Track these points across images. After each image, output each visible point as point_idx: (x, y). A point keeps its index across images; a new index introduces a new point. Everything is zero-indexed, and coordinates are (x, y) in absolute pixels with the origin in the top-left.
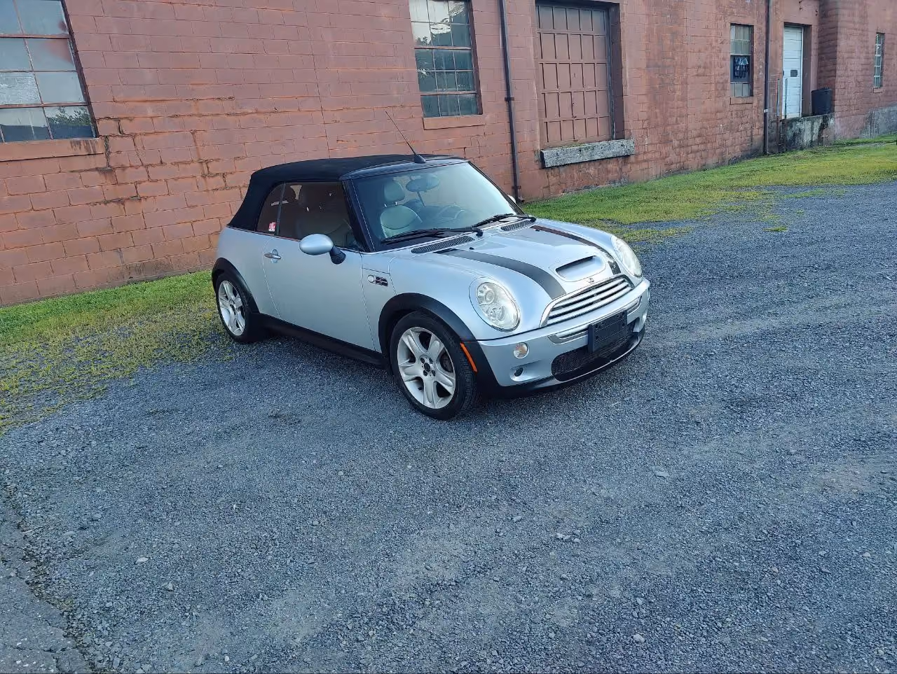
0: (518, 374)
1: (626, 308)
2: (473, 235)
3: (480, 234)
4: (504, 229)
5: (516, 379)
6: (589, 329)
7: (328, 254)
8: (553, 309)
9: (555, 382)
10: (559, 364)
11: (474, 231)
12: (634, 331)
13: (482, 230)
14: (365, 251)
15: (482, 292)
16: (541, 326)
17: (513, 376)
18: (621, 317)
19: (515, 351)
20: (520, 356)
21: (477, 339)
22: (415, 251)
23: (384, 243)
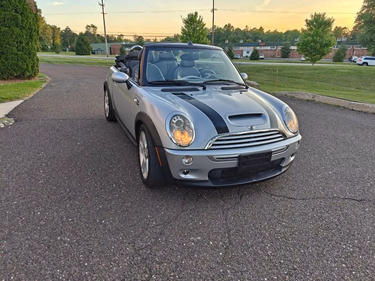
0: (185, 173)
1: (272, 150)
2: (201, 88)
3: (204, 89)
4: (222, 88)
5: (183, 176)
6: (240, 158)
8: (217, 140)
9: (210, 184)
10: (212, 174)
11: (202, 86)
12: (280, 165)
13: (206, 86)
14: (140, 86)
15: (175, 120)
16: (206, 148)
17: (182, 174)
18: (267, 155)
19: (184, 160)
20: (186, 163)
21: (164, 146)
22: (162, 90)
23: (149, 83)
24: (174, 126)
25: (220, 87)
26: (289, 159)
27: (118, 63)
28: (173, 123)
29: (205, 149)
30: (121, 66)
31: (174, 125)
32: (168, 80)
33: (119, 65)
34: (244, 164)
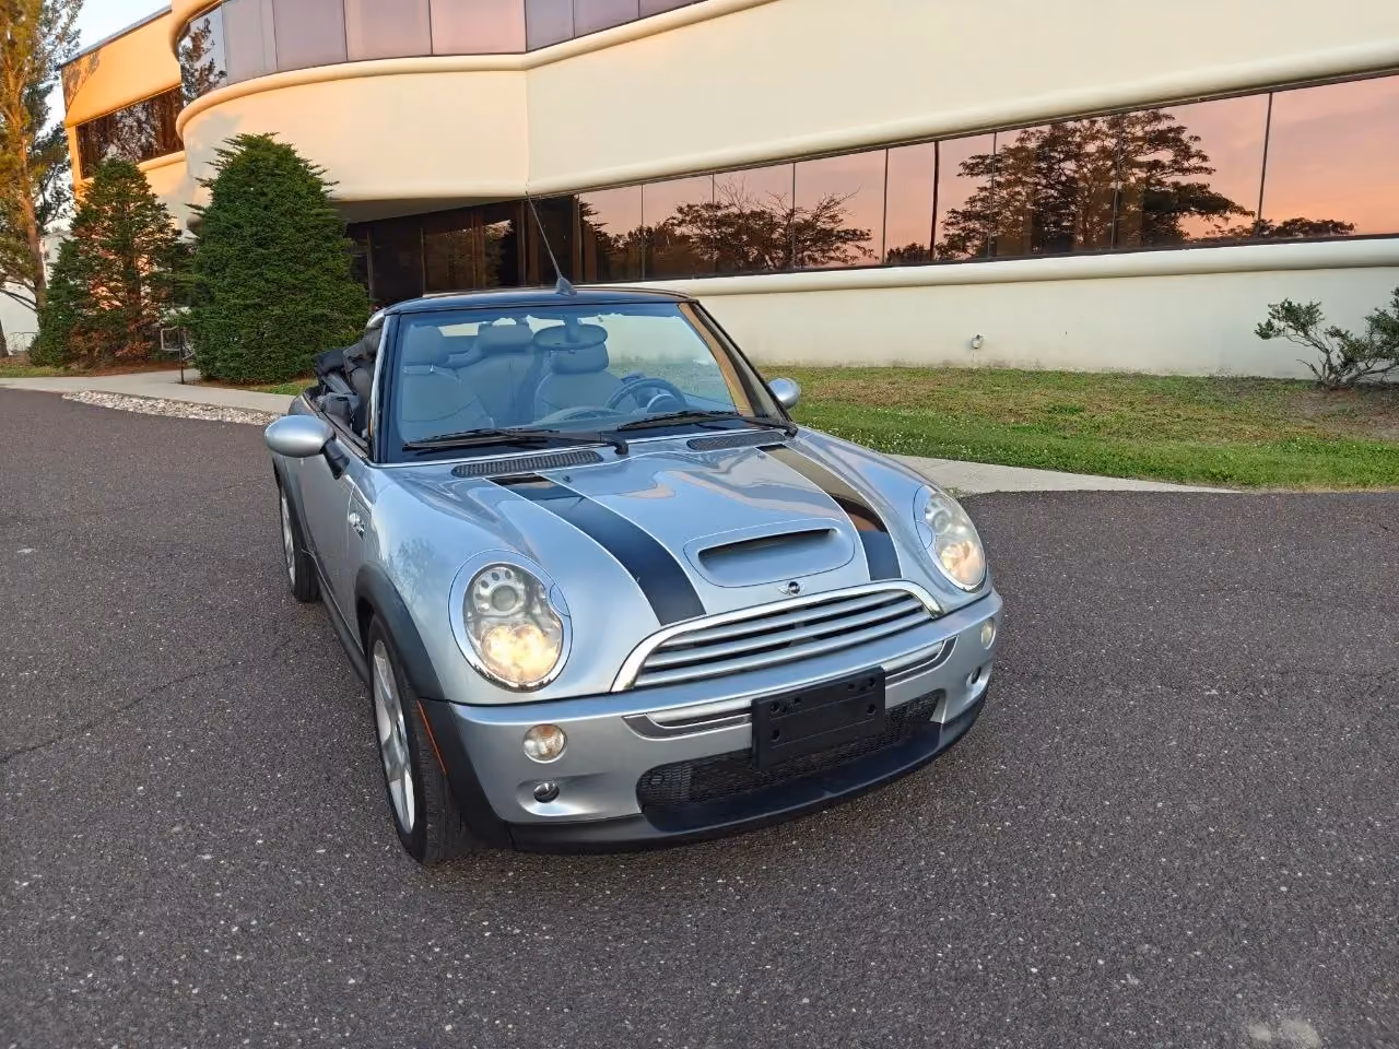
0: (543, 797)
1: (886, 667)
2: (608, 452)
3: (622, 451)
4: (694, 444)
5: (535, 808)
6: (756, 709)
7: (322, 457)
8: (660, 651)
9: (646, 831)
10: (654, 788)
11: (611, 443)
12: (932, 720)
13: (628, 442)
14: (373, 461)
15: (485, 585)
16: (619, 687)
17: (529, 800)
18: (863, 689)
19: (530, 744)
20: (542, 756)
21: (447, 697)
22: (456, 472)
23: (407, 449)
24: (483, 610)
25: (682, 439)
26: (965, 690)
27: (323, 378)
28: (479, 597)
29: (614, 690)
30: (333, 388)
31: (486, 606)
32: (477, 431)
33: (327, 387)
34: (776, 734)
